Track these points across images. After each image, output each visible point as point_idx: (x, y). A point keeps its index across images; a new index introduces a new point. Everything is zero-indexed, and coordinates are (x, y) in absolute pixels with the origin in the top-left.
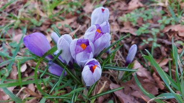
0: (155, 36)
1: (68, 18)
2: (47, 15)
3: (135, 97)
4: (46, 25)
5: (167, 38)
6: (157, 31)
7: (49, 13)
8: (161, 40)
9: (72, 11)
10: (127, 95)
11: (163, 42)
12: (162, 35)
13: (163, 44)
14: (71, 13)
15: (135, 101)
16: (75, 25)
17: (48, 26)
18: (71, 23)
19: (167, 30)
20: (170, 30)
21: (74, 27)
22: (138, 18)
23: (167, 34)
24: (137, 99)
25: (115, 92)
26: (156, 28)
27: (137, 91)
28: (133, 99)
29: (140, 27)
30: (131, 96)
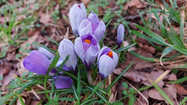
0: (121, 17)
1: (31, 36)
2: (4, 42)
3: (138, 70)
4: (11, 53)
5: (130, 14)
6: (120, 11)
7: (6, 40)
8: (126, 18)
9: (31, 28)
10: (131, 72)
11: (129, 19)
12: (125, 13)
13: (130, 20)
14: (31, 30)
15: (140, 73)
16: (42, 39)
17: (14, 53)
18: (37, 40)
19: (126, 8)
20: (129, 7)
21: (43, 41)
22: (98, 8)
23: (128, 11)
24: (140, 70)
25: (124, 75)
26: (117, 10)
27: (137, 65)
28: (137, 72)
29: (104, 15)
30: (134, 70)
